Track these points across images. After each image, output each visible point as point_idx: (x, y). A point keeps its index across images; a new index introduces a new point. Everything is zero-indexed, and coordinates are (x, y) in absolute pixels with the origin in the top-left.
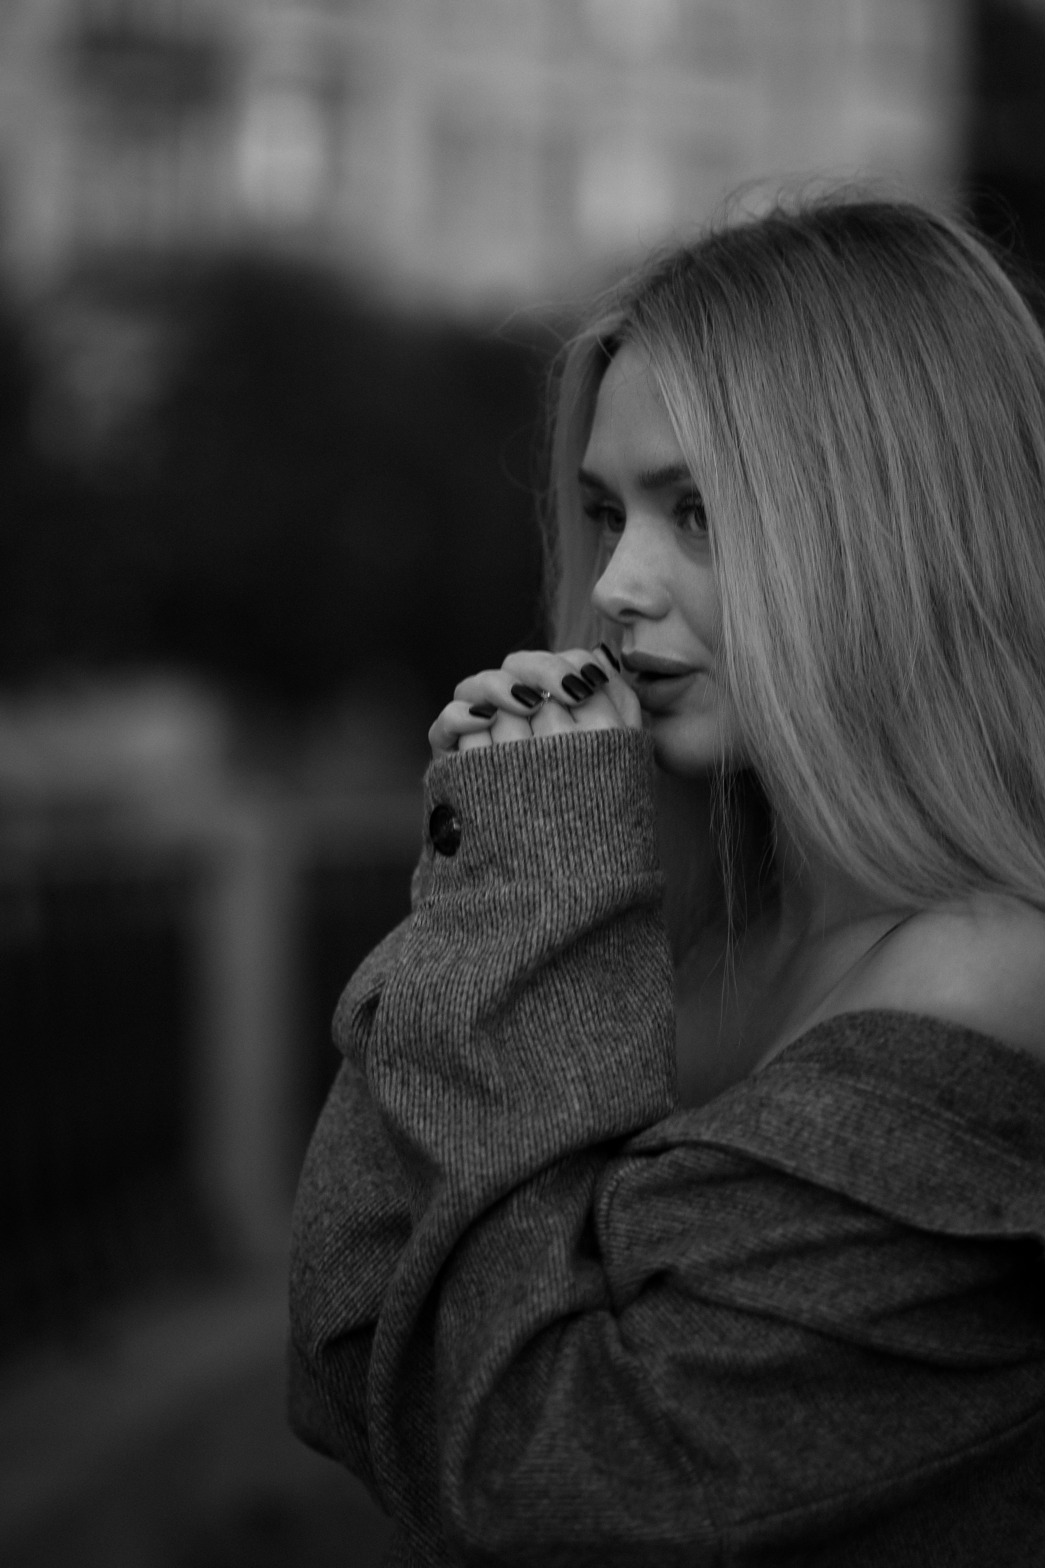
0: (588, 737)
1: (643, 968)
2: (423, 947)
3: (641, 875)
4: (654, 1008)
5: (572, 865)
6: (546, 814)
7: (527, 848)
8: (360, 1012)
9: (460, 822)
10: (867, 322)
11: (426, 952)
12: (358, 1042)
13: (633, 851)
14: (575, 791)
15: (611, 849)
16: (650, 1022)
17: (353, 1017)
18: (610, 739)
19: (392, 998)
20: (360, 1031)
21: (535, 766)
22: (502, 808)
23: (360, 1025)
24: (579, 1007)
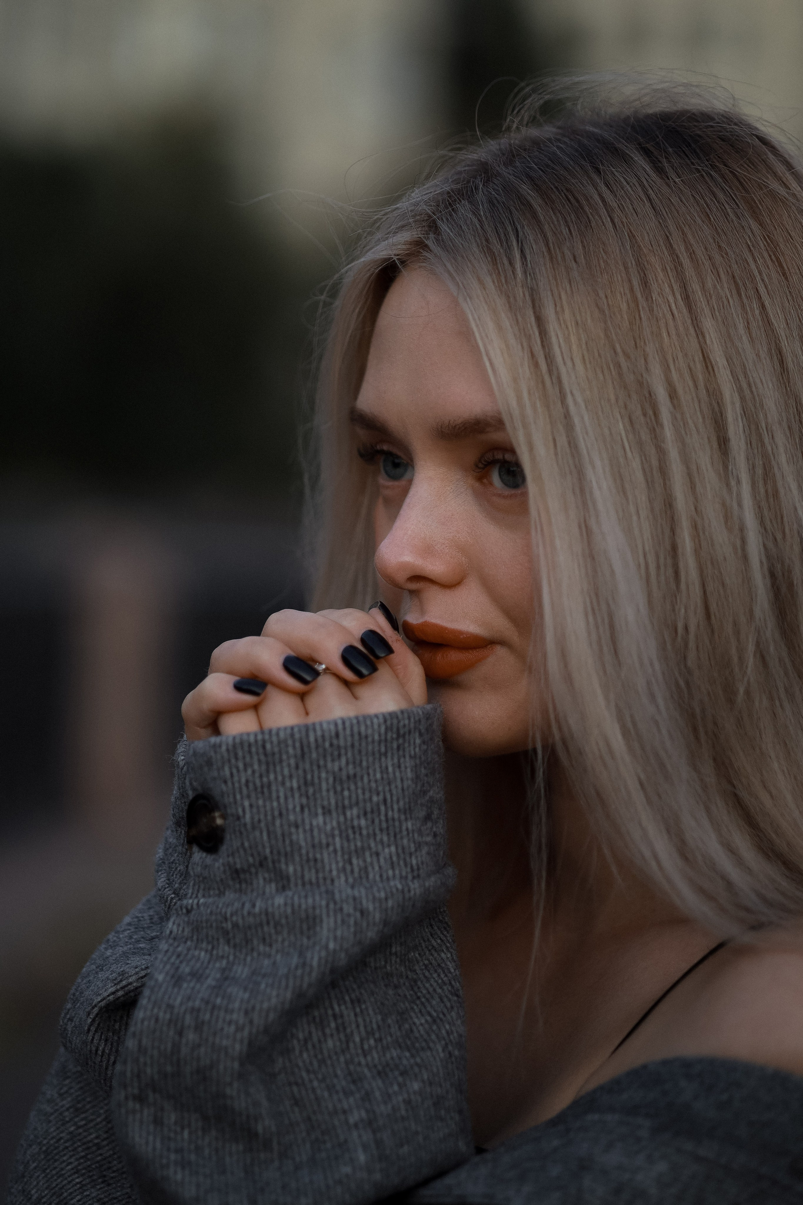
0: (375, 721)
1: (428, 980)
2: (181, 962)
3: (433, 879)
4: (444, 1032)
5: (356, 870)
6: (327, 811)
7: (304, 851)
8: (97, 1015)
9: (224, 817)
10: (700, 252)
11: (186, 969)
12: (94, 1049)
13: (425, 850)
14: (360, 784)
15: (400, 851)
16: (440, 1050)
17: (90, 1020)
18: (399, 722)
19: (146, 1023)
20: (97, 1037)
21: (314, 755)
22: (275, 804)
23: (96, 1031)
24: (360, 1033)
